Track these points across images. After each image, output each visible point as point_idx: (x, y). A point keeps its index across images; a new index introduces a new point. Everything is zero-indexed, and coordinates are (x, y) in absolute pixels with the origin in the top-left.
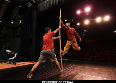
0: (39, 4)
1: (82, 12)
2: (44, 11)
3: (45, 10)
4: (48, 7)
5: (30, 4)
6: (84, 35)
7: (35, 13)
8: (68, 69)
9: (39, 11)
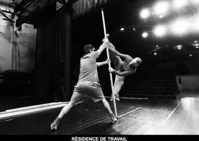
0: (75, 4)
1: (151, 13)
2: (84, 15)
3: (85, 13)
4: (90, 7)
5: (59, 4)
6: (155, 54)
7: (68, 19)
8: (128, 114)
9: (74, 15)
